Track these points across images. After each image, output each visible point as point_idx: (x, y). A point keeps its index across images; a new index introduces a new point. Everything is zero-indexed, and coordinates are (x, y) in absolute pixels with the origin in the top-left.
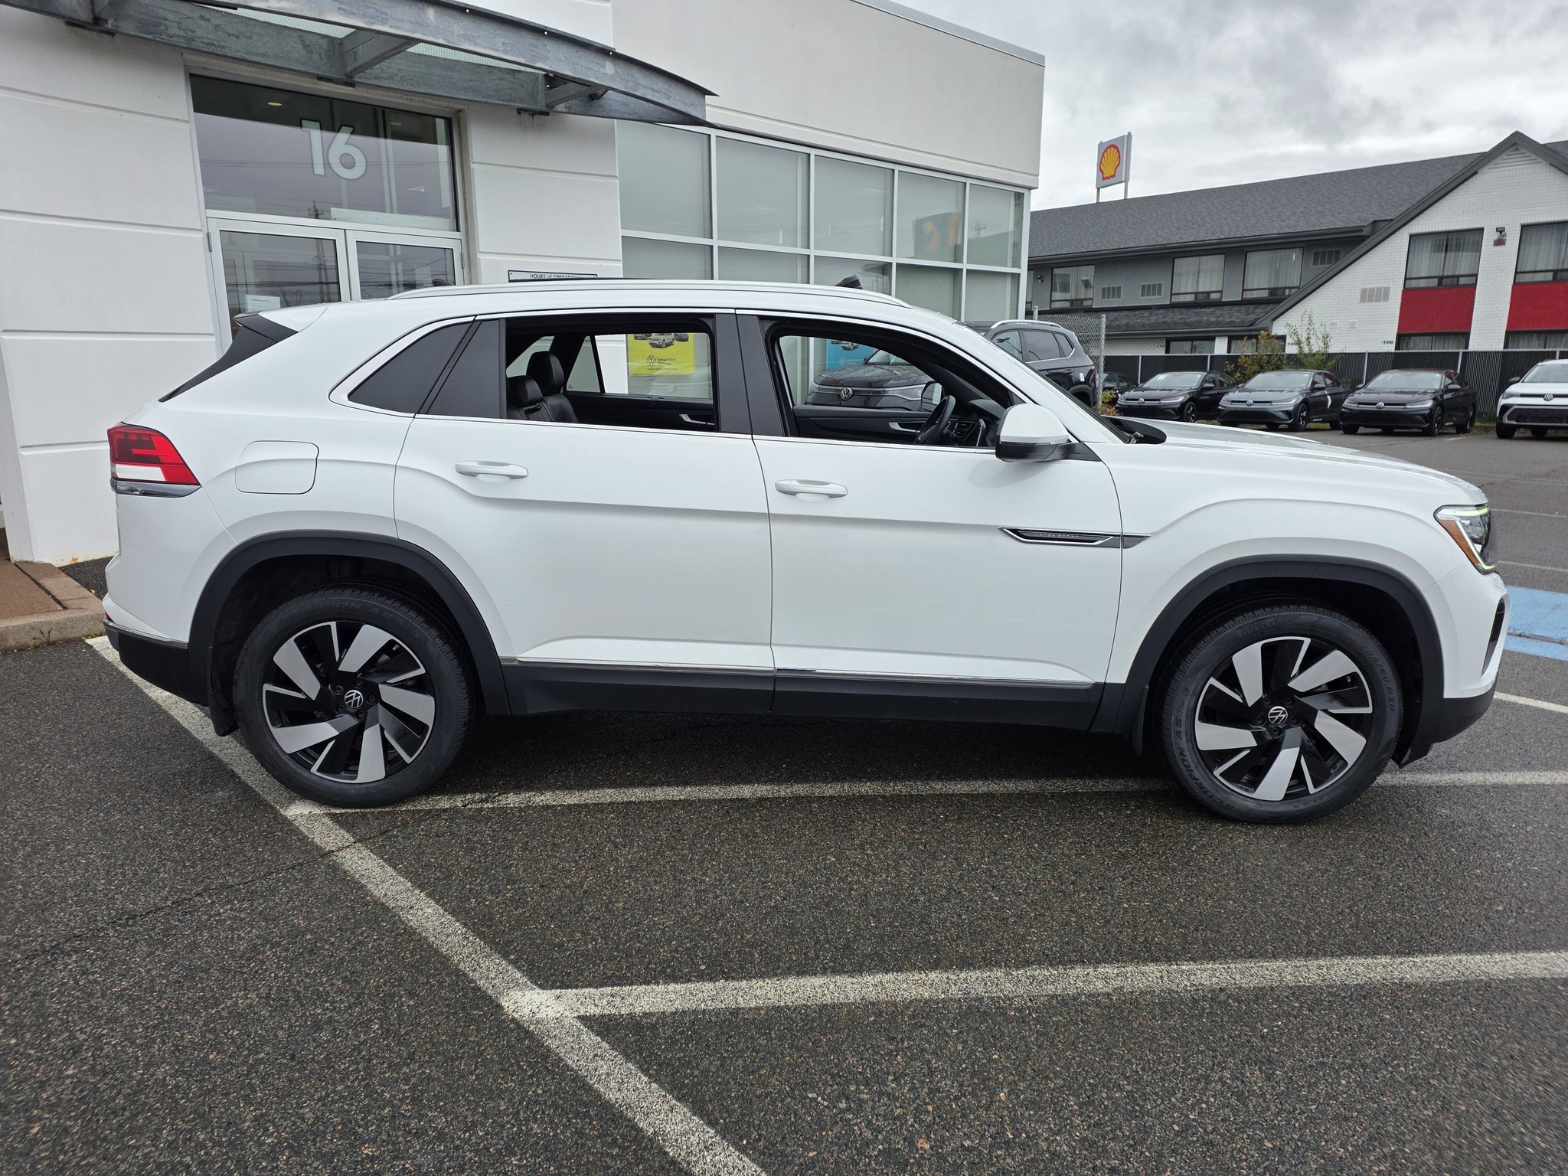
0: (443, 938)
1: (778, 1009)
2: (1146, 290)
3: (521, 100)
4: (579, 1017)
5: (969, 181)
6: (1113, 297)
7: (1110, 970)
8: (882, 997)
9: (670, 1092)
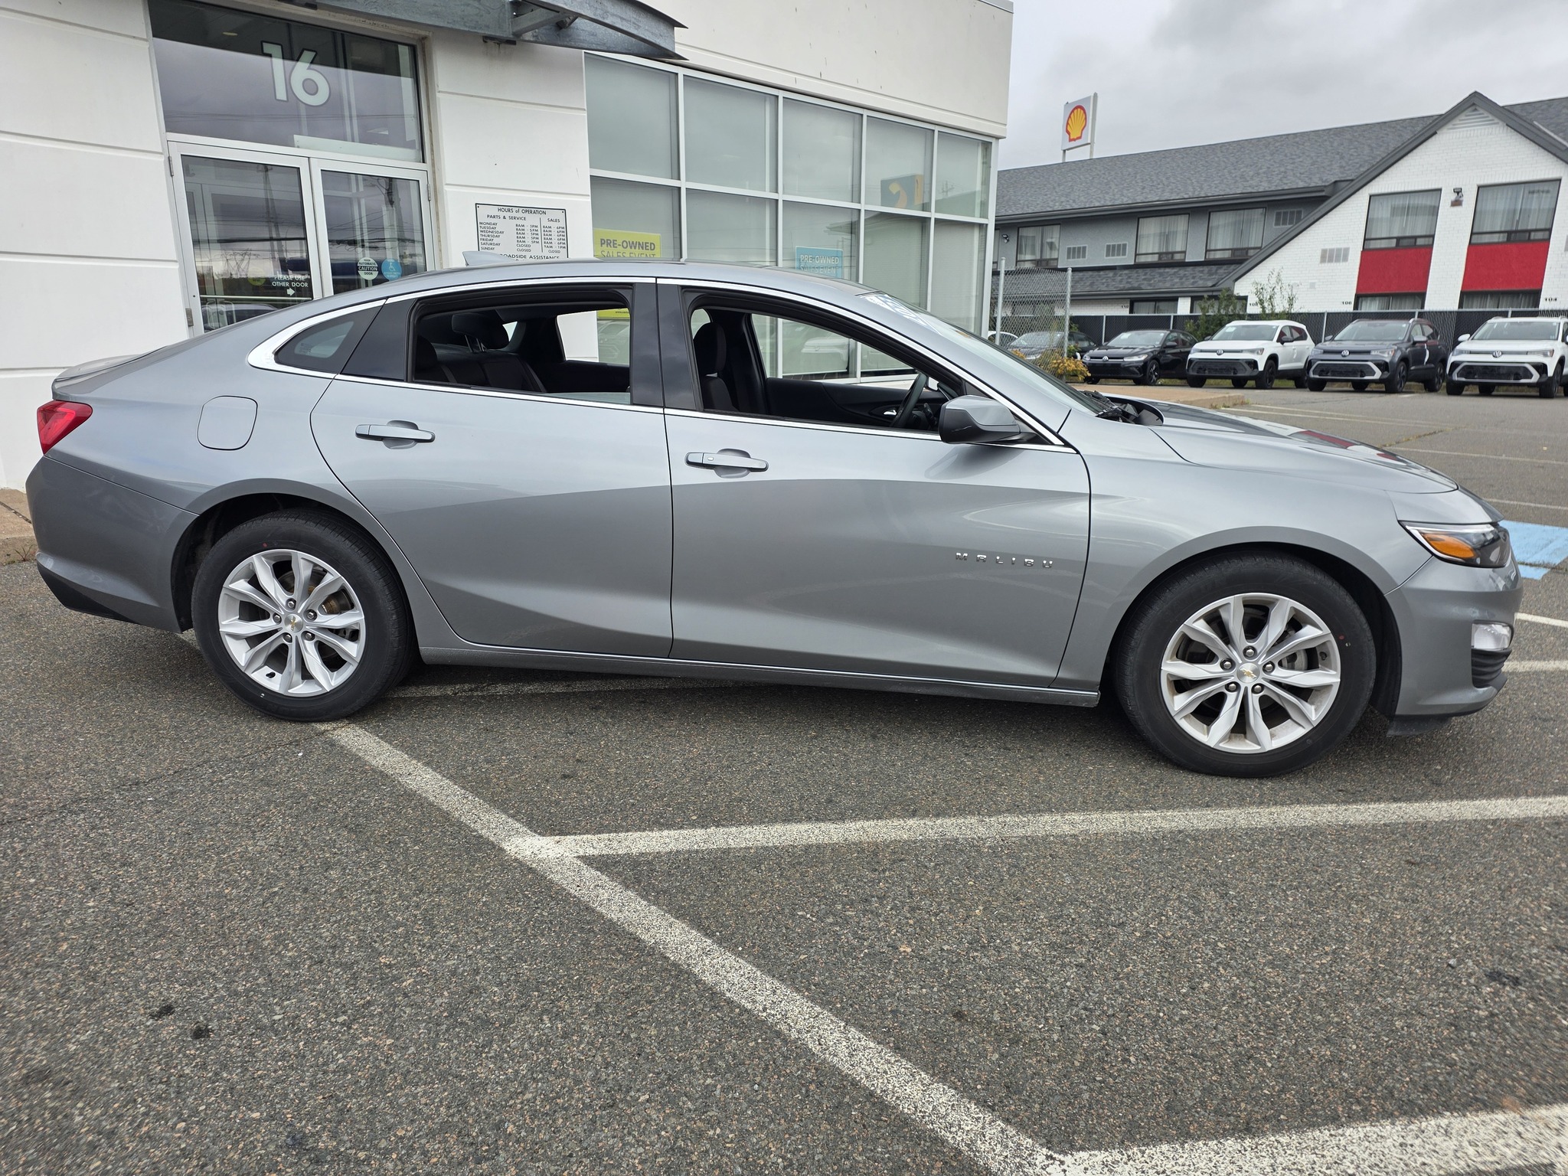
0: (444, 797)
1: (766, 848)
2: (1111, 250)
3: (488, 27)
4: (578, 857)
5: (937, 129)
6: (1079, 257)
7: (1076, 817)
8: (864, 838)
9: (669, 912)
